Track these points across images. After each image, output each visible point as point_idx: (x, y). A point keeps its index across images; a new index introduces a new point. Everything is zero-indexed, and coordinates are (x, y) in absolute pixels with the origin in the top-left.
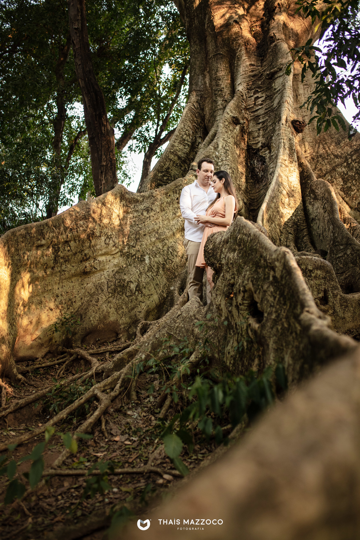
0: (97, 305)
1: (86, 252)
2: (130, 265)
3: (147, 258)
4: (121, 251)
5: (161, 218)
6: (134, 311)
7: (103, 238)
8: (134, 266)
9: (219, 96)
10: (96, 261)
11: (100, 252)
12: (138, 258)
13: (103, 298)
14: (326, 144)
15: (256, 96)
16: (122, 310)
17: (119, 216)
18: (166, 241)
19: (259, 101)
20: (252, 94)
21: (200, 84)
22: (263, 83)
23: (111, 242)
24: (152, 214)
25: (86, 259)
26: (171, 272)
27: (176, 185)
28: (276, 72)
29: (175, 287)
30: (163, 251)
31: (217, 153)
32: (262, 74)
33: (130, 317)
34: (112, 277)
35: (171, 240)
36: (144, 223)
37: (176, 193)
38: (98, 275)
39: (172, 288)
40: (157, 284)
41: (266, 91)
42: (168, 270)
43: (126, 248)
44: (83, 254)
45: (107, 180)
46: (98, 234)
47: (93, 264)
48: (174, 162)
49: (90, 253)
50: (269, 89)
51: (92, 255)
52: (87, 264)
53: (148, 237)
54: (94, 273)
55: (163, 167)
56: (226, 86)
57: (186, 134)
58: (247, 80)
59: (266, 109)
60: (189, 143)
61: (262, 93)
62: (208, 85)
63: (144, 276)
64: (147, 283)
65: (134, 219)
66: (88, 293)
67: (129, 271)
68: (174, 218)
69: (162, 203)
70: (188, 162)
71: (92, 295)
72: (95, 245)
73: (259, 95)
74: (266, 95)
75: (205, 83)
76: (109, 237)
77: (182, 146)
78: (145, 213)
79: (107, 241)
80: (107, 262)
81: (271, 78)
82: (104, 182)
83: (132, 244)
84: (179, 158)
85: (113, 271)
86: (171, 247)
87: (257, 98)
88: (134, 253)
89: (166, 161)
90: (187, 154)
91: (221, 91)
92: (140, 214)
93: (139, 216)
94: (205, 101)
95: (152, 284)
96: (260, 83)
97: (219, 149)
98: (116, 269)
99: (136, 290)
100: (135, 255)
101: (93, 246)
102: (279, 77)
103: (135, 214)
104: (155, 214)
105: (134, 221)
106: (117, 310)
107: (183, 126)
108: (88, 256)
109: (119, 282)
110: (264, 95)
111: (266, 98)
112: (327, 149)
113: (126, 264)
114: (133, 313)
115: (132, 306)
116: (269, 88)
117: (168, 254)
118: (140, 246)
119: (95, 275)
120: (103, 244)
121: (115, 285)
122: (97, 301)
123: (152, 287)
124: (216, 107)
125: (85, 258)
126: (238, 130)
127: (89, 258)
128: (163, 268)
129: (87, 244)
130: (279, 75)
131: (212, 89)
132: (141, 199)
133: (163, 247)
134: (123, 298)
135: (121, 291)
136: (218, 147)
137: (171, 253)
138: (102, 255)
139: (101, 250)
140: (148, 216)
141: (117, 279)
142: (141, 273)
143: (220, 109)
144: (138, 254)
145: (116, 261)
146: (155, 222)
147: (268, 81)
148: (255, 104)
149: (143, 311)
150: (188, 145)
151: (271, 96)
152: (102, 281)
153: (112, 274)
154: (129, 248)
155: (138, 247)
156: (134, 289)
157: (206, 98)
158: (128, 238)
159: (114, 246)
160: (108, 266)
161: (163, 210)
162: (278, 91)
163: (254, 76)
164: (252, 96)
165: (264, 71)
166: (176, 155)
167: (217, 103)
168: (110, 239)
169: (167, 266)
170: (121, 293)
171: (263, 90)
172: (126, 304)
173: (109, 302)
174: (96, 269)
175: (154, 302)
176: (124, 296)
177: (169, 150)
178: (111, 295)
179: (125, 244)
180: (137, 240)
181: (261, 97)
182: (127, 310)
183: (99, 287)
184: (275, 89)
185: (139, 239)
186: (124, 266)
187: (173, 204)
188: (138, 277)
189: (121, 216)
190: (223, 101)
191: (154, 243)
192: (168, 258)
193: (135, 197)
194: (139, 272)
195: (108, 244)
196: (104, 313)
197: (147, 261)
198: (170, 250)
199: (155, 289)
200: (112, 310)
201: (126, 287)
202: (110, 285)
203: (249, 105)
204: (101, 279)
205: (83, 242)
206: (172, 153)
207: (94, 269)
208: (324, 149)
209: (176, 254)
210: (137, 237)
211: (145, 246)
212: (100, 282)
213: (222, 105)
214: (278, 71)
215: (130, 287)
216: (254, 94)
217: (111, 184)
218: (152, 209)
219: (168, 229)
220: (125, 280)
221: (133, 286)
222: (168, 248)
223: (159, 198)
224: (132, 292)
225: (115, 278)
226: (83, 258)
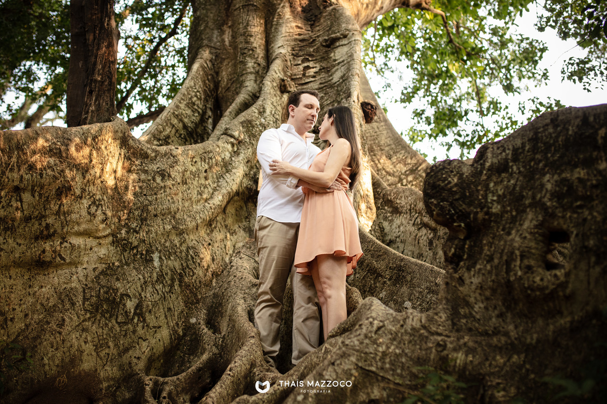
0: (60, 333)
1: (50, 221)
2: (128, 264)
3: (156, 256)
4: (113, 235)
5: (180, 194)
6: (128, 355)
7: (86, 202)
8: (134, 268)
9: (250, 56)
10: (65, 244)
11: (76, 228)
12: (142, 254)
13: (72, 319)
14: (375, 155)
15: (306, 64)
16: (107, 351)
17: (115, 172)
18: (185, 235)
19: (311, 72)
20: (300, 62)
21: (215, 40)
22: (317, 51)
23: (99, 212)
24: (169, 183)
25: (46, 235)
26: (191, 292)
27: (204, 149)
28: (338, 39)
29: (198, 318)
30: (181, 252)
31: (263, 120)
32: (314, 41)
33: (121, 367)
34: (93, 281)
35: (192, 237)
36: (156, 194)
37: (205, 162)
38: (64, 272)
39: (193, 320)
40: (169, 309)
41: (321, 61)
42: (188, 286)
43: (123, 232)
44: (44, 224)
45: (99, 107)
46: (78, 192)
47: (58, 248)
48: (177, 131)
49: (57, 226)
50: (326, 60)
51: (59, 231)
52: (47, 246)
53: (159, 220)
54: (58, 266)
55: (161, 132)
56: (260, 46)
57: (196, 96)
58: (293, 43)
59: (321, 84)
60: (200, 110)
61: (315, 63)
62: (227, 43)
63: (150, 289)
64: (155, 304)
65: (141, 184)
66: (42, 305)
67: (124, 274)
68: (199, 201)
69: (186, 171)
70: (195, 136)
71: (50, 311)
72: (69, 213)
73: (311, 64)
74: (321, 66)
75: (223, 41)
76: (96, 203)
77: (190, 111)
78: (158, 179)
79: (93, 209)
80: (85, 250)
81: (328, 46)
82: (93, 108)
83: (134, 225)
84: (185, 127)
85: (94, 269)
86: (193, 247)
87: (308, 68)
88: (136, 243)
89: (167, 125)
90: (196, 124)
91: (253, 50)
92: (150, 178)
93: (149, 180)
94: (221, 63)
95: (161, 306)
96: (312, 50)
97: (266, 115)
98: (102, 267)
99: (135, 313)
100: (136, 247)
101: (64, 213)
102: (342, 45)
103: (143, 177)
104: (173, 185)
105: (140, 188)
106: (98, 347)
107: (193, 84)
108: (52, 231)
109: (106, 293)
110: (317, 65)
111: (320, 70)
112: (377, 162)
113: (121, 261)
114: (125, 359)
115: (126, 345)
116: (325, 58)
117: (187, 260)
118: (147, 233)
119: (60, 272)
120: (84, 213)
121: (98, 296)
122: (62, 324)
123: (161, 313)
124: (245, 69)
125: (45, 233)
126: (286, 99)
127: (53, 234)
128: (180, 281)
129: (54, 207)
130: (341, 43)
131: (235, 48)
132: (153, 155)
133: (181, 245)
134: (110, 325)
135: (107, 311)
136: (264, 112)
137: (193, 258)
138: (79, 234)
139: (78, 224)
140: (162, 185)
141: (103, 287)
142: (145, 282)
143: (251, 73)
144: (143, 248)
145: (103, 252)
146: (172, 198)
147: (324, 49)
148: (304, 75)
149: (143, 357)
150: (199, 112)
151: (327, 68)
152: (73, 285)
153: (92, 275)
154: (128, 232)
155: (143, 234)
156: (132, 311)
157: (224, 59)
158: (128, 214)
159: (103, 221)
160: (86, 259)
161: (184, 182)
162: (339, 63)
163: (302, 40)
164: (300, 64)
165: (318, 37)
166: (181, 120)
167: (245, 65)
168: (98, 207)
169: (186, 280)
170: (107, 315)
171: (316, 60)
172: (116, 338)
173: (83, 330)
174: (64, 259)
175: (161, 343)
176: (114, 321)
177: (172, 111)
178: (88, 315)
179: (123, 223)
180: (143, 220)
181: (313, 68)
182: (115, 352)
183: (65, 297)
184: (335, 60)
185: (146, 219)
186: (117, 264)
187: (199, 177)
188: (140, 289)
189: (119, 174)
190: (255, 63)
191: (168, 234)
192: (188, 266)
193: (144, 148)
194: (142, 280)
195: (94, 216)
196: (73, 350)
197: (156, 263)
198: (191, 253)
199: (166, 316)
200: (89, 348)
201: (118, 304)
202: (88, 295)
203: (295, 75)
204: (70, 281)
205: (47, 201)
206: (177, 116)
207: (58, 259)
208: (373, 161)
209: (199, 261)
210: (144, 215)
211: (154, 235)
212: (68, 286)
213: (254, 68)
214: (340, 38)
215: (124, 305)
216: (303, 62)
217: (106, 114)
218: (169, 176)
219: (190, 216)
220: (117, 290)
221: (130, 305)
222: (188, 248)
223: (181, 160)
224: (127, 316)
225: (99, 284)
226: (42, 231)
